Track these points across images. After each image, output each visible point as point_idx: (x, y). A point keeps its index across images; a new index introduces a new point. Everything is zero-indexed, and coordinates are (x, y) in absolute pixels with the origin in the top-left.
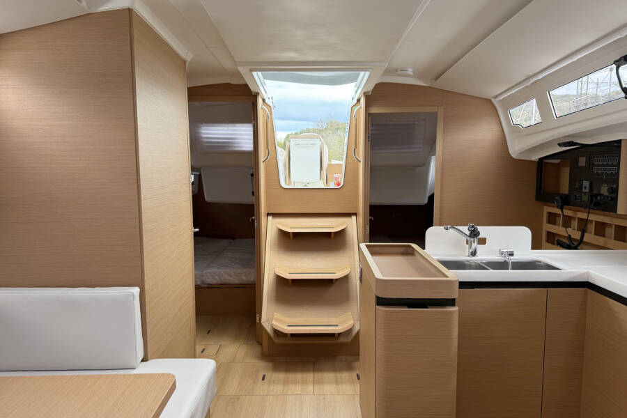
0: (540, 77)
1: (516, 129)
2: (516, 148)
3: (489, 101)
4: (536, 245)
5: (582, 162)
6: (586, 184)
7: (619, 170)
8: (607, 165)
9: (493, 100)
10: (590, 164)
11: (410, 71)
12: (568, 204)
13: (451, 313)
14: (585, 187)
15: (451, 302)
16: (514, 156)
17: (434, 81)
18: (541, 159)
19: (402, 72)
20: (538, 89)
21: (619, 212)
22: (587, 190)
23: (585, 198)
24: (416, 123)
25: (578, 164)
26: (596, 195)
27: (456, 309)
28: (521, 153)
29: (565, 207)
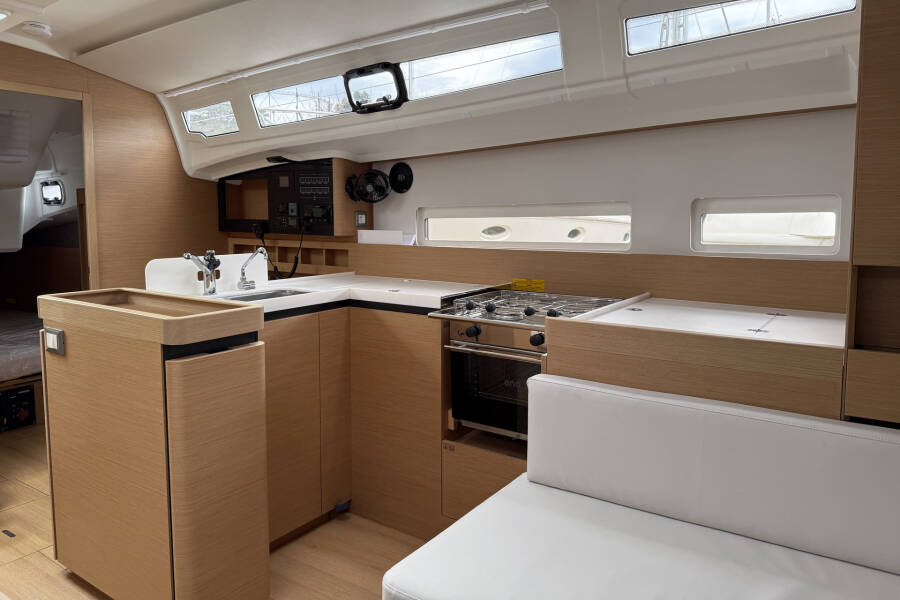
0: (246, 75)
1: (195, 138)
2: (192, 164)
3: (154, 96)
4: (274, 275)
5: (284, 182)
6: (293, 206)
7: (331, 189)
8: (318, 185)
9: (160, 97)
10: (294, 184)
11: (48, 30)
12: (268, 232)
13: (259, 347)
14: (292, 211)
15: (253, 337)
16: (190, 173)
17: (75, 54)
18: (222, 180)
19: (33, 29)
20: (237, 90)
21: (336, 234)
22: (295, 214)
23: (293, 223)
24: (14, 114)
25: (279, 183)
26: (308, 218)
27: (260, 343)
28: (198, 170)
29: (265, 235)
